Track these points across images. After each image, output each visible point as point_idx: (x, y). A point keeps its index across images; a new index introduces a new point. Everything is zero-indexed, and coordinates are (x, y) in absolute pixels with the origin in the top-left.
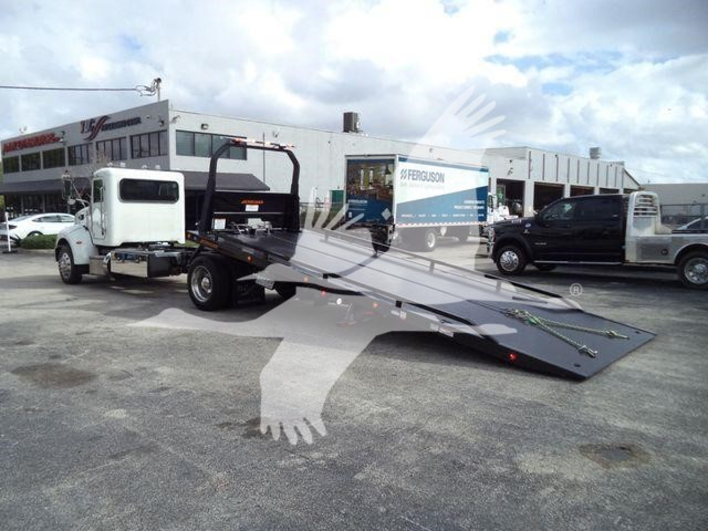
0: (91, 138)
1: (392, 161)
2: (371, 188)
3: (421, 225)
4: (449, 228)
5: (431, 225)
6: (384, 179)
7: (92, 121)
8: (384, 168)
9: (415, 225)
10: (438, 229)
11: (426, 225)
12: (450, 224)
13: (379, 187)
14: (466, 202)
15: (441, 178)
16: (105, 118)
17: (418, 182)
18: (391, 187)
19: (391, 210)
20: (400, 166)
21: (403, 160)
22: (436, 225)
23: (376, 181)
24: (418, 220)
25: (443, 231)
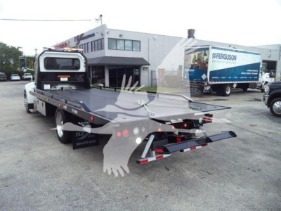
0: (78, 44)
1: (208, 49)
2: (196, 63)
3: (223, 82)
4: (238, 84)
5: (228, 82)
6: (203, 58)
7: (78, 36)
8: (203, 52)
9: (220, 83)
10: (232, 84)
11: (225, 82)
12: (239, 82)
13: (200, 62)
14: (248, 71)
15: (235, 58)
16: (82, 34)
17: (222, 60)
18: (207, 63)
19: (206, 75)
20: (212, 51)
21: (213, 48)
22: (231, 82)
23: (199, 59)
24: (221, 80)
25: (235, 86)
